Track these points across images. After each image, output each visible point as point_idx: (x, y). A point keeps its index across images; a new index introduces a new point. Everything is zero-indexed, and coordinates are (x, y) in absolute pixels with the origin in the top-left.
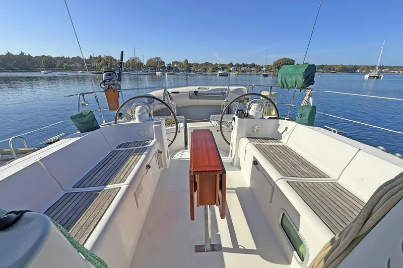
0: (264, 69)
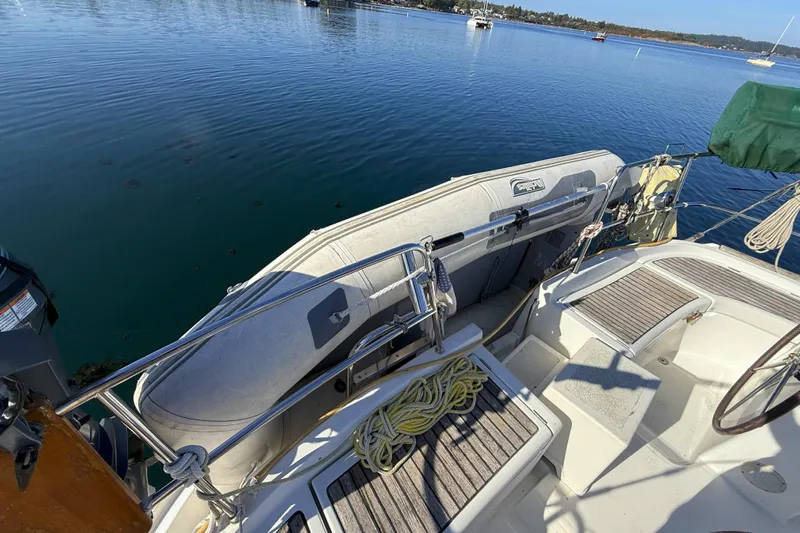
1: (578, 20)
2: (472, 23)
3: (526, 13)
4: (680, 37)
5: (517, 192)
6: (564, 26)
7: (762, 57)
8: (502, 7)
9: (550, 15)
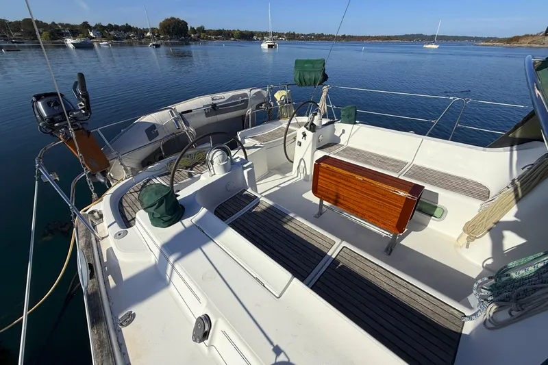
0: (148, 34)
1: (330, 36)
2: (265, 46)
3: (298, 35)
4: (389, 38)
5: (213, 99)
6: (322, 40)
7: (431, 44)
8: (283, 34)
9: (313, 34)
